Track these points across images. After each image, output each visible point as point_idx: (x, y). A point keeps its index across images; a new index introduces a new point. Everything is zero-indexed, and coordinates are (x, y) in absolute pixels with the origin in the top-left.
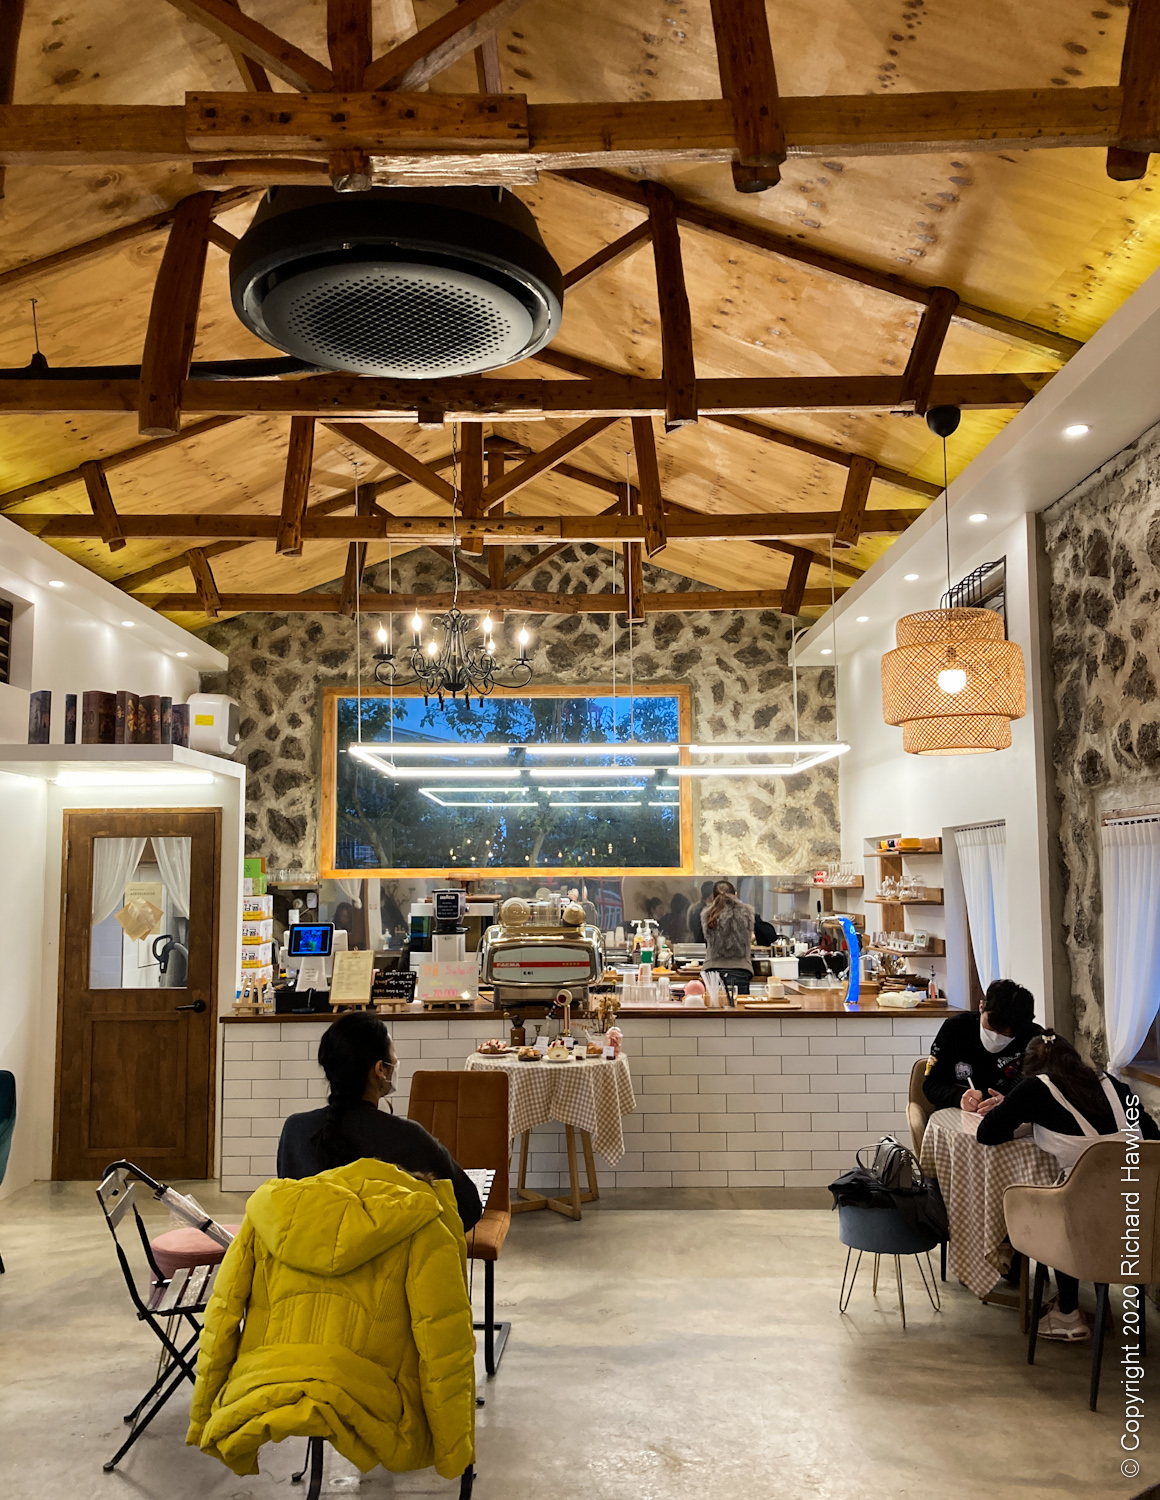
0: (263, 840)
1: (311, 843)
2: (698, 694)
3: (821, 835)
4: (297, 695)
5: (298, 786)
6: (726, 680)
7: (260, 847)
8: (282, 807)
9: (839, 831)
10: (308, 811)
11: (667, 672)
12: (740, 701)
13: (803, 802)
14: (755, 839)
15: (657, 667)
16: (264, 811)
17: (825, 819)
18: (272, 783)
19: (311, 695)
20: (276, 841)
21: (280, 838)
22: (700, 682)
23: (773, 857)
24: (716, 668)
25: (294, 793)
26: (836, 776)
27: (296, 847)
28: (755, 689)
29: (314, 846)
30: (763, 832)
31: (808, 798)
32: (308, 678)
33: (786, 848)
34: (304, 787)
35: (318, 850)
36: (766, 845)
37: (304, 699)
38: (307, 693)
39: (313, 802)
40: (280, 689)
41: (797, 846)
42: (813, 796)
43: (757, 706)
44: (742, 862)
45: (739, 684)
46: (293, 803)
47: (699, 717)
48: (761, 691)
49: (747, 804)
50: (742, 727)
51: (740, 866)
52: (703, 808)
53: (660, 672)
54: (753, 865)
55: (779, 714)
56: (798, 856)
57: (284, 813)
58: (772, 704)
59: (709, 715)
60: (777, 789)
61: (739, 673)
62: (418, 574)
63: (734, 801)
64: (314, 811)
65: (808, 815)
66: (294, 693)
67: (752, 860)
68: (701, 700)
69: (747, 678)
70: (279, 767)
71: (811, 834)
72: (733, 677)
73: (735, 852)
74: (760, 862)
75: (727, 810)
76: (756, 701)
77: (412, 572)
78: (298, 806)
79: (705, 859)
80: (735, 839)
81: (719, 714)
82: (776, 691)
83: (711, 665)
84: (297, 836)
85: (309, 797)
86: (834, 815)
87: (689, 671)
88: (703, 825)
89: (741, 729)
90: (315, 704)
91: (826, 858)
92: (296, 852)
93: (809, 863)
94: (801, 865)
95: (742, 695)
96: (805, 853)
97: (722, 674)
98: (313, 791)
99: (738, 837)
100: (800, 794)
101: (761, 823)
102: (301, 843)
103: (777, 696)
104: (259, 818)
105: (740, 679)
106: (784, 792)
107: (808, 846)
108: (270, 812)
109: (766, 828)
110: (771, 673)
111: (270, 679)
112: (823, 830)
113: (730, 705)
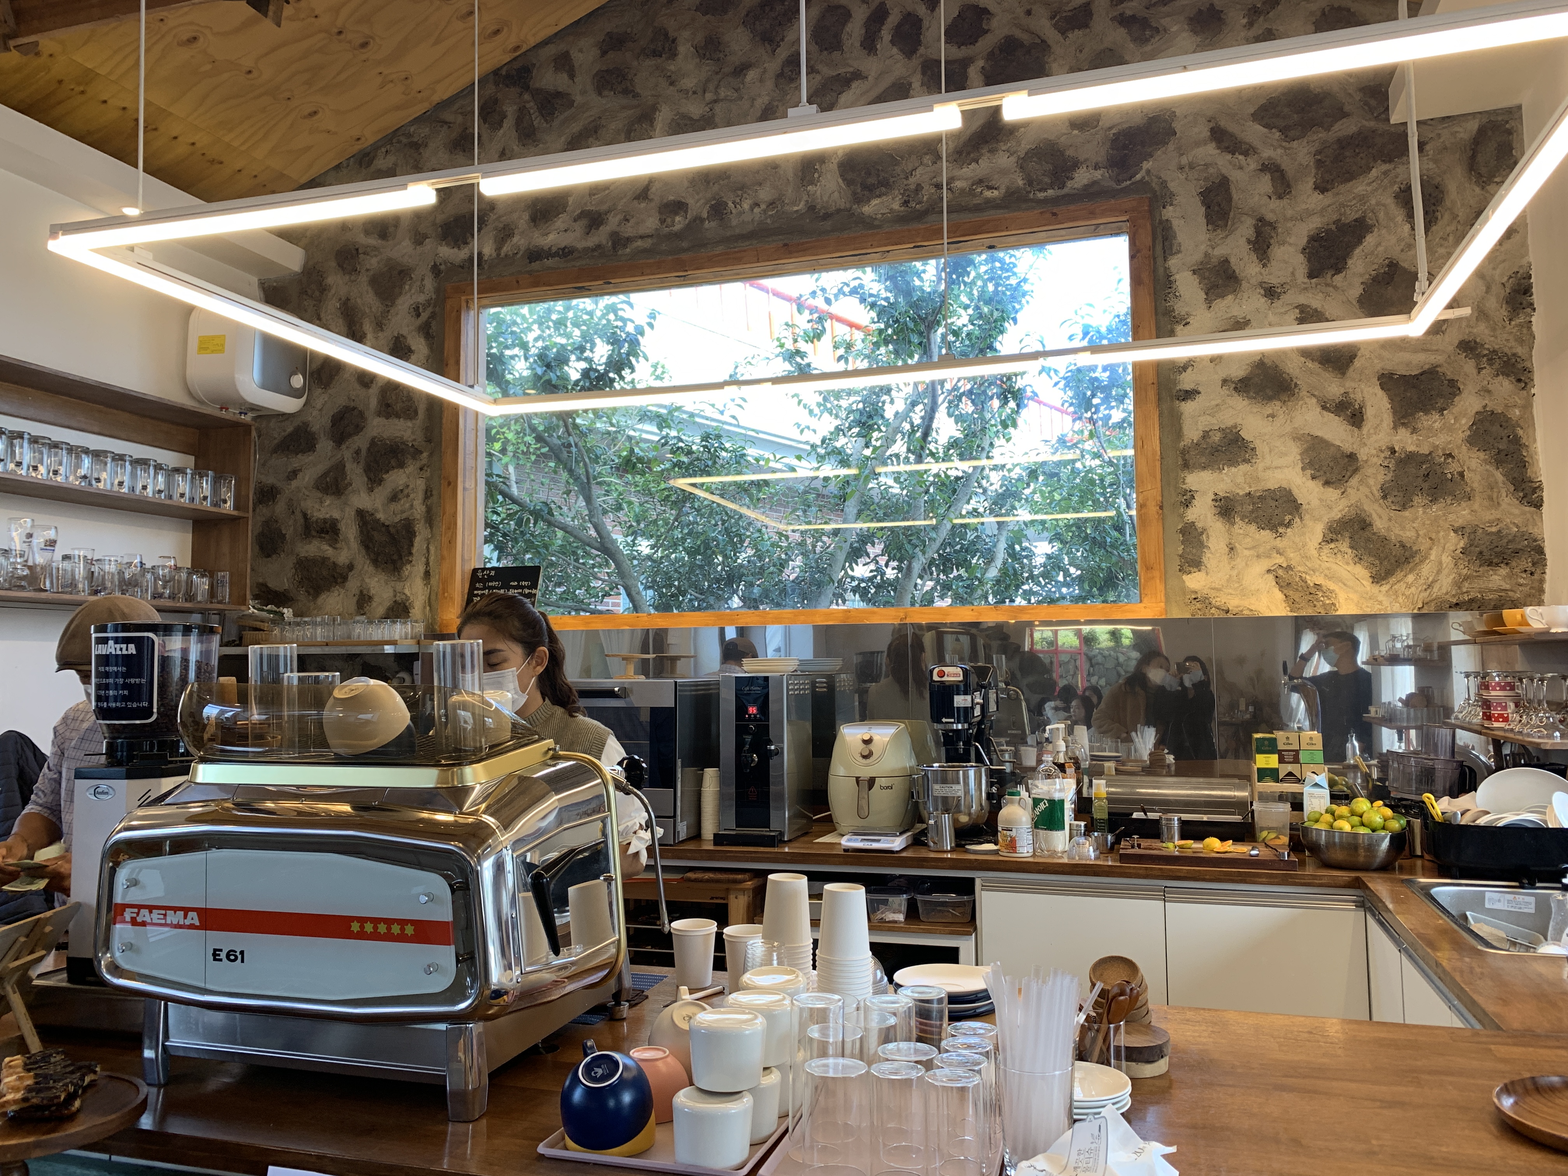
0: (351, 567)
1: (421, 568)
2: (1169, 213)
3: (1489, 515)
4: (404, 303)
5: (401, 465)
6: (1235, 175)
7: (345, 578)
8: (378, 504)
9: (1538, 505)
10: (419, 509)
11: (1098, 175)
12: (1270, 217)
13: (1440, 440)
14: (1315, 531)
15: (1076, 165)
16: (350, 513)
17: (1499, 476)
18: (362, 463)
19: (428, 302)
20: (369, 568)
21: (375, 562)
22: (1172, 186)
23: (1362, 572)
24: (1211, 149)
25: (396, 478)
26: (1528, 371)
27: (400, 579)
28: (1305, 187)
29: (427, 574)
30: (1336, 514)
31: (1450, 429)
32: (423, 271)
33: (1397, 551)
34: (411, 468)
35: (434, 581)
36: (1344, 546)
37: (417, 309)
38: (422, 299)
39: (428, 494)
40: (378, 294)
41: (1423, 544)
42: (1465, 422)
43: (1315, 223)
44: (1283, 584)
45: (1266, 178)
46: (394, 498)
47: (1173, 262)
48: (1321, 188)
49: (1294, 452)
50: (1275, 275)
51: (1279, 596)
52: (1186, 466)
53: (1082, 178)
54: (1312, 592)
55: (1370, 240)
56: (1427, 570)
57: (381, 516)
58: (1351, 215)
59: (1198, 256)
60: (1369, 413)
61: (1267, 153)
62: (604, 53)
63: (1262, 448)
64: (429, 510)
65: (1453, 467)
66: (400, 301)
67: (1311, 580)
68: (1176, 224)
69: (1286, 164)
70: (374, 433)
71: (1462, 514)
72: (1252, 164)
73: (1266, 564)
74: (1331, 585)
75: (1244, 468)
76: (1310, 213)
77: (595, 52)
78: (403, 504)
79: (1195, 581)
80: (1266, 534)
81: (1219, 252)
82: (1360, 187)
83: (1198, 144)
84: (401, 558)
85: (421, 484)
86: (1523, 464)
87: (1146, 165)
88: (1187, 504)
89: (1274, 281)
90: (433, 316)
91: (1503, 571)
92: (399, 586)
93: (1458, 584)
94: (1436, 591)
95: (1275, 204)
96: (1446, 560)
97: (1223, 162)
98: (428, 474)
99: (1273, 528)
100: (1431, 421)
101: (1332, 494)
102: (407, 569)
103: (1363, 199)
104: (342, 526)
105: (1272, 169)
106: (1388, 419)
107: (1455, 542)
108: (361, 514)
109: (1343, 503)
110: (1344, 143)
111: (364, 279)
112: (1493, 502)
113: (1245, 229)
